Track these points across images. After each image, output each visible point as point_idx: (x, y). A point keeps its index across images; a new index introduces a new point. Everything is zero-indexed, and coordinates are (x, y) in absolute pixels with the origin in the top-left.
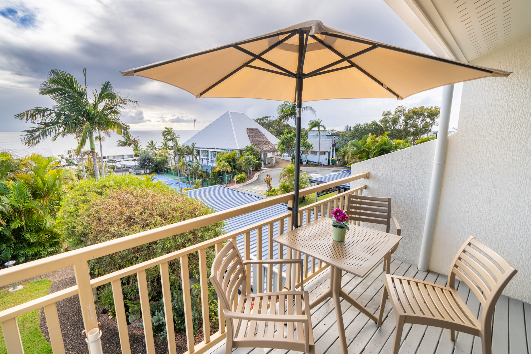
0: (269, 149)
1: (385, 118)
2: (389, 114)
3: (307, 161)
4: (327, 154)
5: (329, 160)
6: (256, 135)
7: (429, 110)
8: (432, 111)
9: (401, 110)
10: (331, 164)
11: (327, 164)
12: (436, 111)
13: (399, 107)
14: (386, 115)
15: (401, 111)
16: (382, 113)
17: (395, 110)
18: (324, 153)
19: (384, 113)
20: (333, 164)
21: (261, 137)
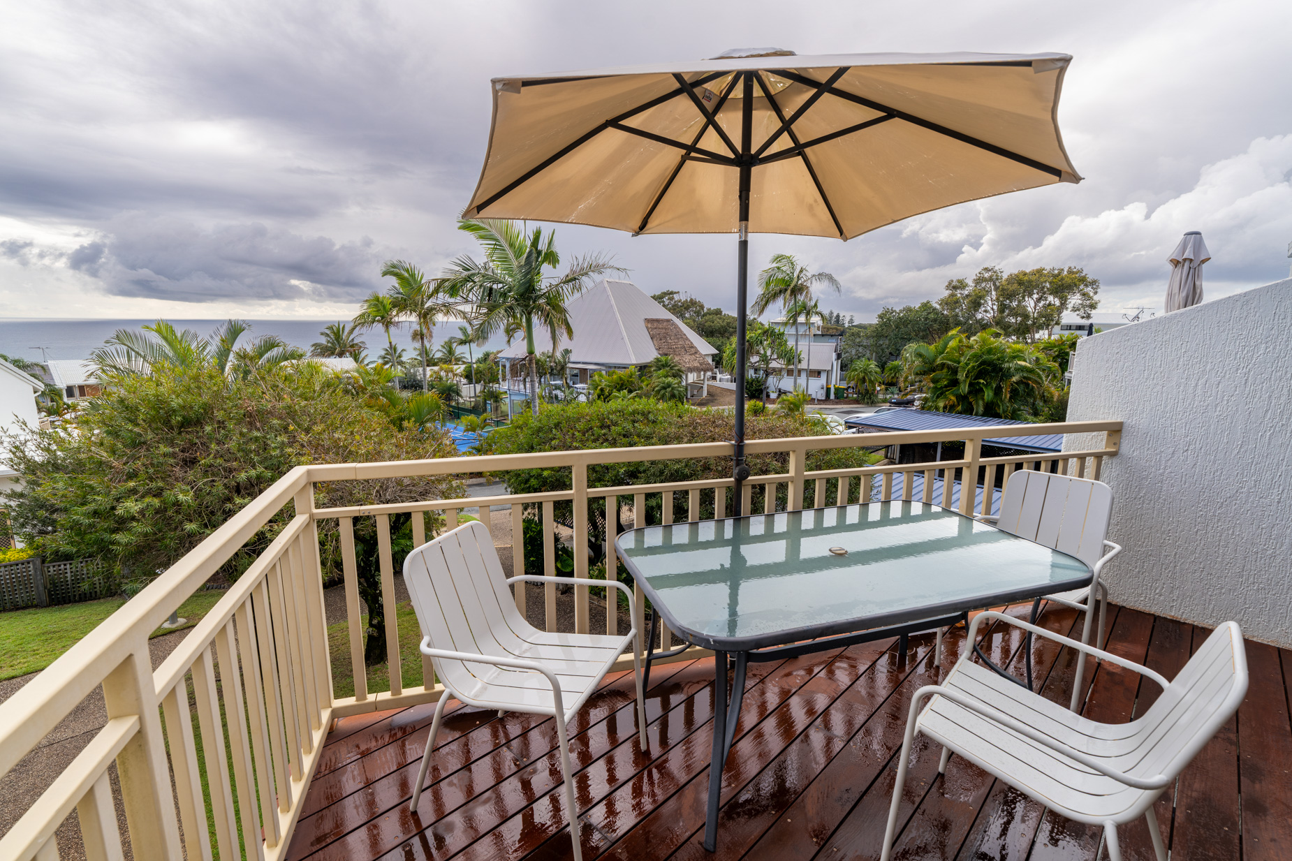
0: (696, 364)
1: (953, 295)
2: (961, 285)
3: (780, 391)
4: (824, 376)
5: (828, 390)
6: (667, 333)
7: (1055, 276)
8: (1062, 279)
9: (991, 277)
10: (832, 397)
11: (824, 398)
12: (1072, 279)
13: (987, 270)
14: (955, 288)
15: (991, 279)
16: (947, 284)
17: (975, 278)
18: (818, 373)
19: (950, 284)
20: (837, 397)
21: (678, 339)
